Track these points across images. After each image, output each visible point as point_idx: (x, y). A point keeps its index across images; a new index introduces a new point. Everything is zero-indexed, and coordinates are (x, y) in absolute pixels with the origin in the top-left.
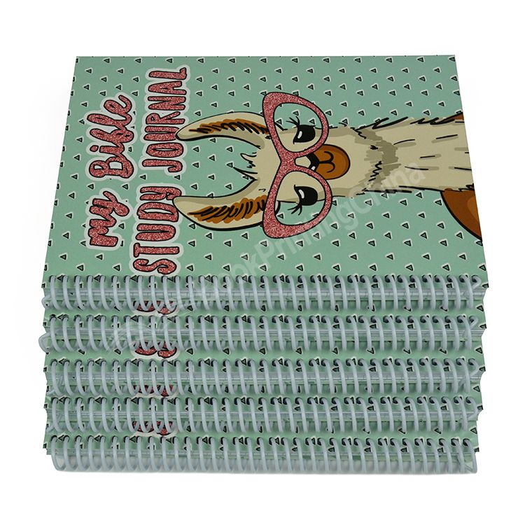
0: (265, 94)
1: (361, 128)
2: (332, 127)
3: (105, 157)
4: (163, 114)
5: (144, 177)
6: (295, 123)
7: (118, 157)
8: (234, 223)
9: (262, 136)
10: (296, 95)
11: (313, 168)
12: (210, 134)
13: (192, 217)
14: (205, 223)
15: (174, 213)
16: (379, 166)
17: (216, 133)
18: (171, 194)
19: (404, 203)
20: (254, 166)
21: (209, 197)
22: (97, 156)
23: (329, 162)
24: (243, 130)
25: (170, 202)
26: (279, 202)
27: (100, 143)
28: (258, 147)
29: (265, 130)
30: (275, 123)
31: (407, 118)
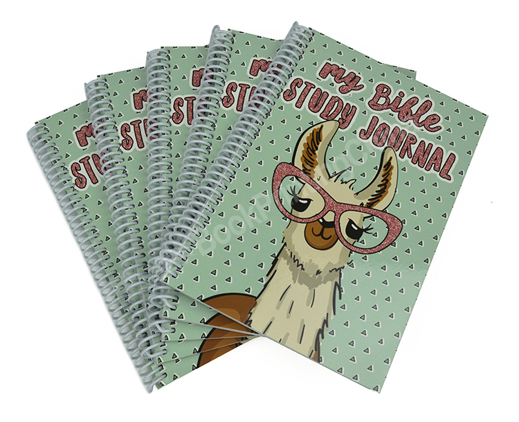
0: (403, 222)
1: (341, 274)
2: (351, 253)
3: (392, 98)
4: (414, 148)
5: (365, 113)
6: (367, 229)
7: (388, 105)
8: (301, 148)
9: (365, 202)
10: (392, 243)
11: (321, 220)
12: (382, 168)
13: (319, 126)
14: (311, 131)
15: (328, 118)
16: (301, 266)
17: (382, 172)
18: (343, 122)
19: (261, 265)
20: (342, 183)
21: (330, 143)
22: (395, 93)
23: (321, 234)
24: (377, 192)
25: (337, 119)
26: (304, 184)
27: (404, 100)
28: (357, 194)
29: (370, 205)
30: (372, 215)
31: (335, 314)
